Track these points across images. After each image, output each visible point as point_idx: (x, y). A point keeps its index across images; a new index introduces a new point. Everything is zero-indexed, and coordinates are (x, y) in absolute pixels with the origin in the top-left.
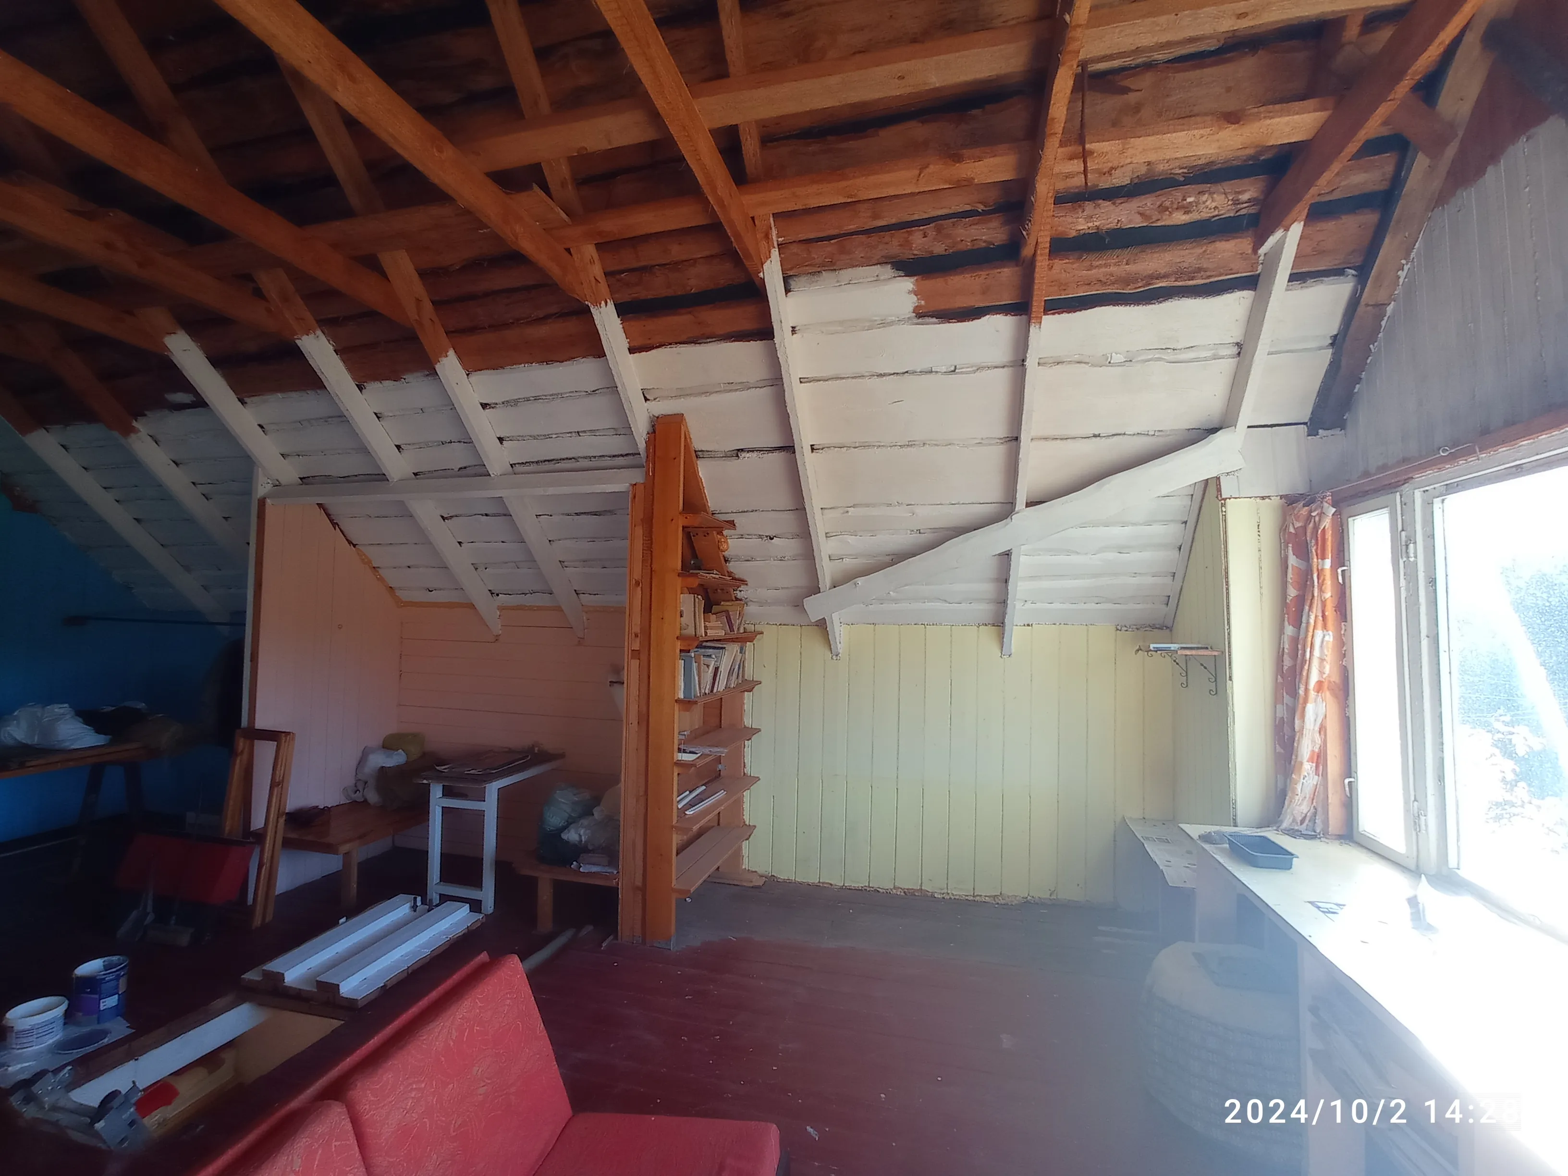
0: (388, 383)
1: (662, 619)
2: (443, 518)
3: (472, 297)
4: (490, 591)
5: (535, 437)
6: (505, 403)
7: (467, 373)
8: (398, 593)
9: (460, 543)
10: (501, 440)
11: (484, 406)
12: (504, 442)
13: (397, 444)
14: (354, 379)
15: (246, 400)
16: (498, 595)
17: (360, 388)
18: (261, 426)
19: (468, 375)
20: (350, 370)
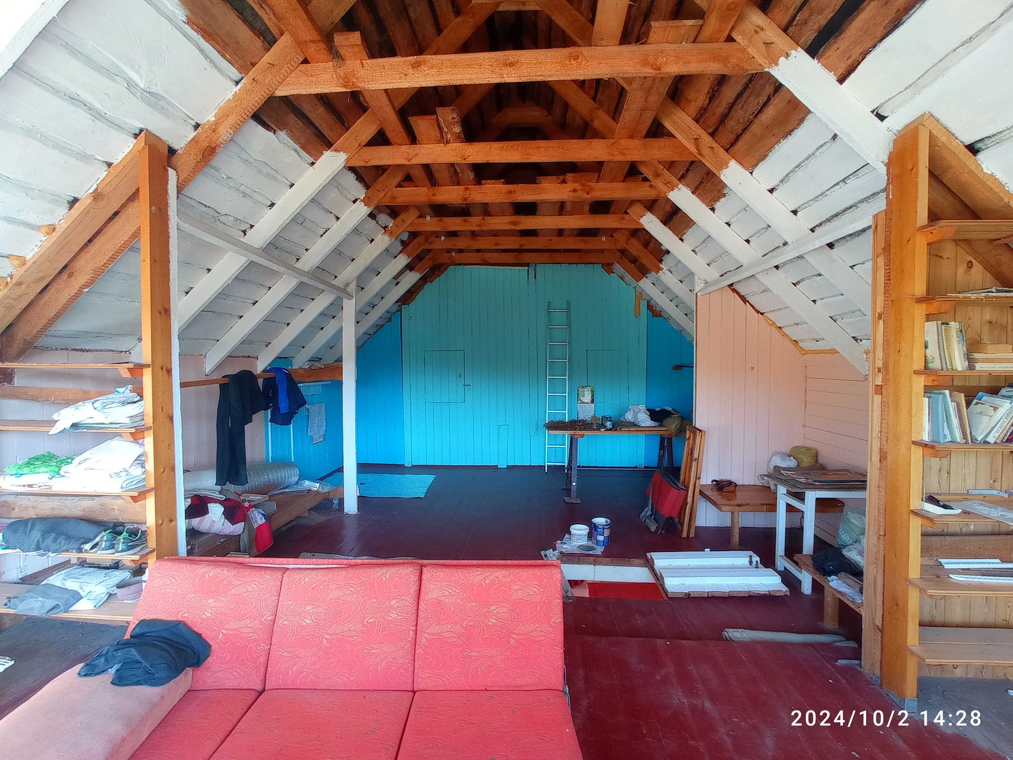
0: (722, 200)
1: (899, 351)
2: (795, 284)
3: (725, 117)
4: (854, 337)
5: (815, 199)
6: (782, 181)
7: (751, 171)
8: (801, 344)
9: (814, 301)
10: (795, 212)
11: (771, 191)
12: (799, 214)
13: (745, 239)
14: (707, 206)
15: (683, 238)
16: (861, 341)
17: (713, 209)
18: (693, 251)
19: (751, 173)
20: (703, 201)
